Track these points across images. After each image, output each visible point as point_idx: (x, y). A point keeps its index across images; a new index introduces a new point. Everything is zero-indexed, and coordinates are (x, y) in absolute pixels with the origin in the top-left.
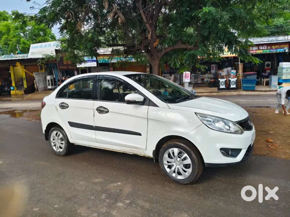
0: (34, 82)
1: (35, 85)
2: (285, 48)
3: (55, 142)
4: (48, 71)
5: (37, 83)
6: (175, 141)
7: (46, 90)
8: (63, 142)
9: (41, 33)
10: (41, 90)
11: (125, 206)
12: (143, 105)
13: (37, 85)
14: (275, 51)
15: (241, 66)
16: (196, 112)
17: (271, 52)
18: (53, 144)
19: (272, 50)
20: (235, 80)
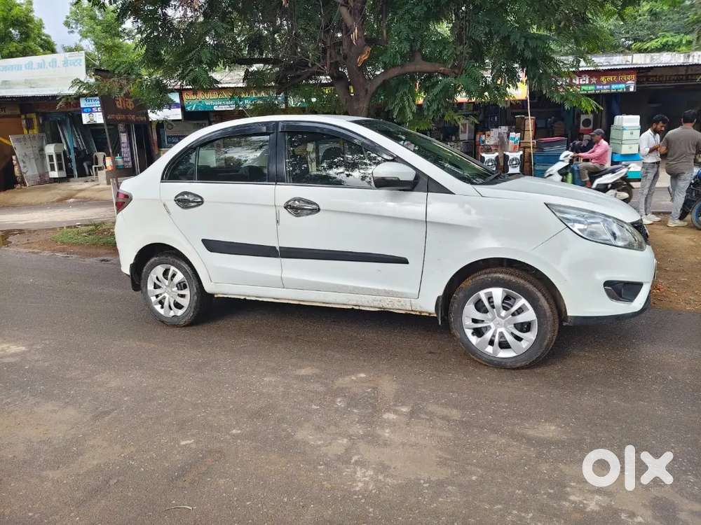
0: (12, 160)
1: (16, 169)
2: (629, 82)
3: (161, 294)
4: (48, 132)
5: (21, 165)
6: (495, 273)
7: (46, 182)
8: (186, 292)
9: (13, 31)
10: (32, 183)
11: (404, 419)
12: (412, 190)
13: (20, 167)
14: (607, 89)
15: (530, 122)
16: (546, 202)
17: (598, 92)
18: (153, 299)
19: (601, 87)
20: (518, 155)
